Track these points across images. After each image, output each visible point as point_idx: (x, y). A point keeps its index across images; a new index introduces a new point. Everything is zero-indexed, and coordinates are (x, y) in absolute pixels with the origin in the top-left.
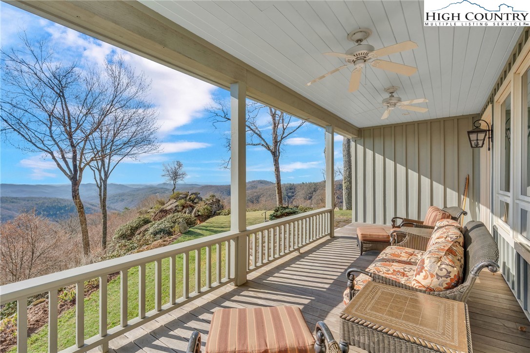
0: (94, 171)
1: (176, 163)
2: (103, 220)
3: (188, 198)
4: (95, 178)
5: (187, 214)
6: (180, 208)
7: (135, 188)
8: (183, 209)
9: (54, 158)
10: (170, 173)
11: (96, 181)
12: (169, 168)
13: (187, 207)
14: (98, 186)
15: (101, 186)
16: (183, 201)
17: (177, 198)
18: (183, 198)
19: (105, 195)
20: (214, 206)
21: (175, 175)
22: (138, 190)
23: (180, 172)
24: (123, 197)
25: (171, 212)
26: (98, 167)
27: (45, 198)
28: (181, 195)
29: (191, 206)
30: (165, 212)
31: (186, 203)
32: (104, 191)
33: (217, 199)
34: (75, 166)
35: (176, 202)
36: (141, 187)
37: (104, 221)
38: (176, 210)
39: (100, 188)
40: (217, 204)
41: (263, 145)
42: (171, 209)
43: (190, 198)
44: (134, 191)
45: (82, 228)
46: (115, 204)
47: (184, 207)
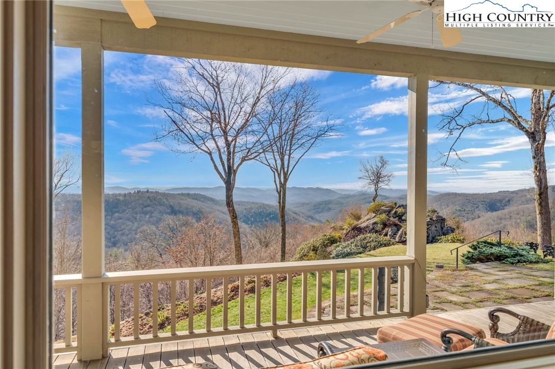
0: (274, 172)
1: (379, 159)
2: (281, 234)
3: (393, 212)
4: (275, 182)
5: (388, 236)
6: (379, 227)
7: (345, 195)
8: (383, 229)
9: (212, 159)
10: (370, 173)
11: (276, 185)
12: (368, 167)
13: (390, 225)
14: (277, 191)
15: (280, 191)
16: (384, 216)
17: (377, 211)
18: (385, 212)
19: (284, 202)
20: (433, 228)
21: (378, 178)
22: (348, 196)
23: (384, 173)
24: (329, 206)
25: (366, 231)
26: (277, 167)
27: (253, 203)
28: (383, 208)
29: (396, 225)
30: (358, 230)
31: (388, 220)
32: (283, 198)
33: (439, 217)
34: (229, 167)
35: (375, 217)
36: (352, 193)
37: (282, 236)
38: (373, 229)
39: (279, 193)
40: (439, 226)
41: (509, 121)
42: (367, 227)
43: (396, 212)
44: (343, 198)
45: (235, 242)
46: (321, 214)
47: (385, 225)
